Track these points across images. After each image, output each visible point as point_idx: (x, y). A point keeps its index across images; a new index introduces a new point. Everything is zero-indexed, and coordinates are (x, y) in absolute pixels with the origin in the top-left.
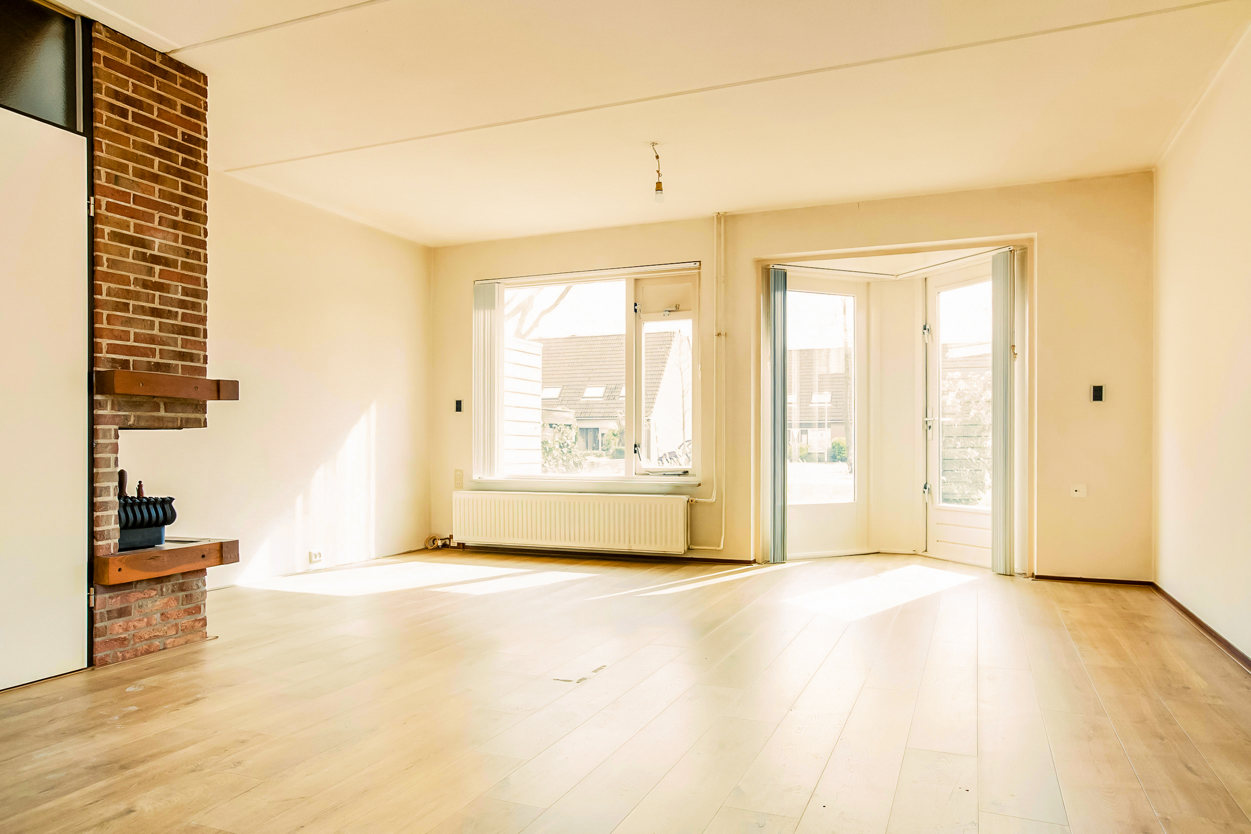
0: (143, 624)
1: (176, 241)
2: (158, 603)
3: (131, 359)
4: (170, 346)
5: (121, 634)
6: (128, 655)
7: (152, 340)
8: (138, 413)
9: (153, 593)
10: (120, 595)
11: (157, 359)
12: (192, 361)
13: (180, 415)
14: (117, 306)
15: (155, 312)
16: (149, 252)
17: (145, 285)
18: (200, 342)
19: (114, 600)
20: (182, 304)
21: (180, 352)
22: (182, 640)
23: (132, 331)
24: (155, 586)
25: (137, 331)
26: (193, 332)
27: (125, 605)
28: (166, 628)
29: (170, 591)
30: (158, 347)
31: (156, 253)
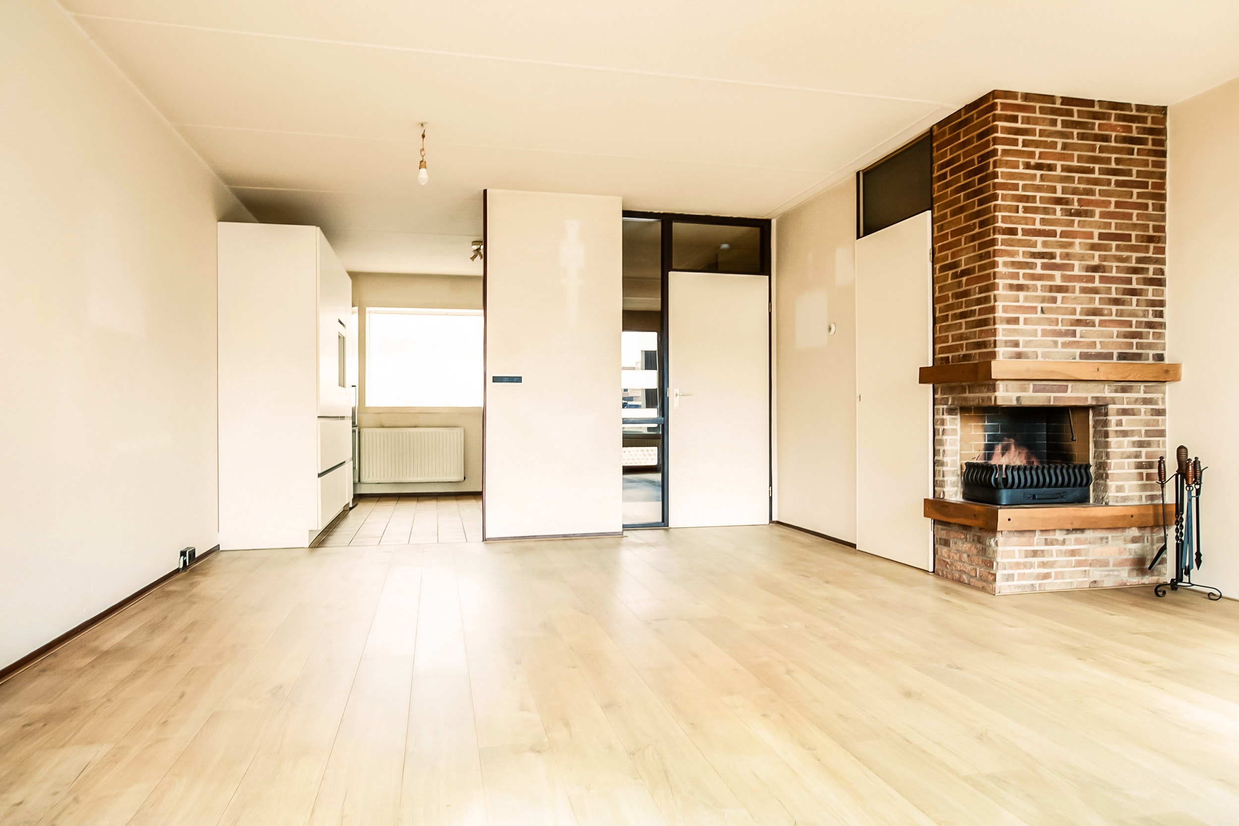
0: (957, 557)
1: (974, 251)
2: (965, 546)
3: (950, 355)
4: (971, 339)
5: (946, 558)
6: (949, 576)
7: (961, 337)
8: (954, 395)
9: (963, 537)
10: (945, 530)
11: (964, 352)
12: (985, 347)
13: (978, 395)
14: (943, 319)
15: (963, 315)
16: (959, 270)
17: (957, 296)
18: (991, 329)
19: (943, 532)
20: (979, 301)
21: (978, 342)
22: (980, 584)
23: (950, 334)
24: (965, 532)
25: (953, 333)
26: (985, 322)
27: (948, 538)
28: (969, 568)
29: (972, 539)
30: (964, 342)
31: (963, 267)
